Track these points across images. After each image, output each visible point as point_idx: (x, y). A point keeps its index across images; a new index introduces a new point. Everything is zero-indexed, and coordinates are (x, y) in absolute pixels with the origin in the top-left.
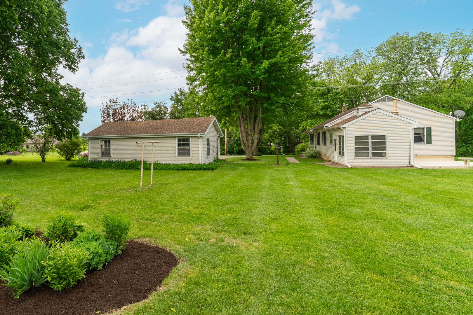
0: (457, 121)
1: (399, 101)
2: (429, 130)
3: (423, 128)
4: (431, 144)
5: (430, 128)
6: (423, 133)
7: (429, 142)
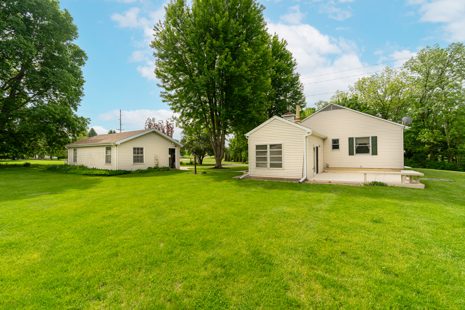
0: (406, 128)
1: (344, 109)
2: (375, 139)
3: (368, 138)
4: (377, 155)
5: (376, 137)
6: (369, 143)
7: (375, 153)
